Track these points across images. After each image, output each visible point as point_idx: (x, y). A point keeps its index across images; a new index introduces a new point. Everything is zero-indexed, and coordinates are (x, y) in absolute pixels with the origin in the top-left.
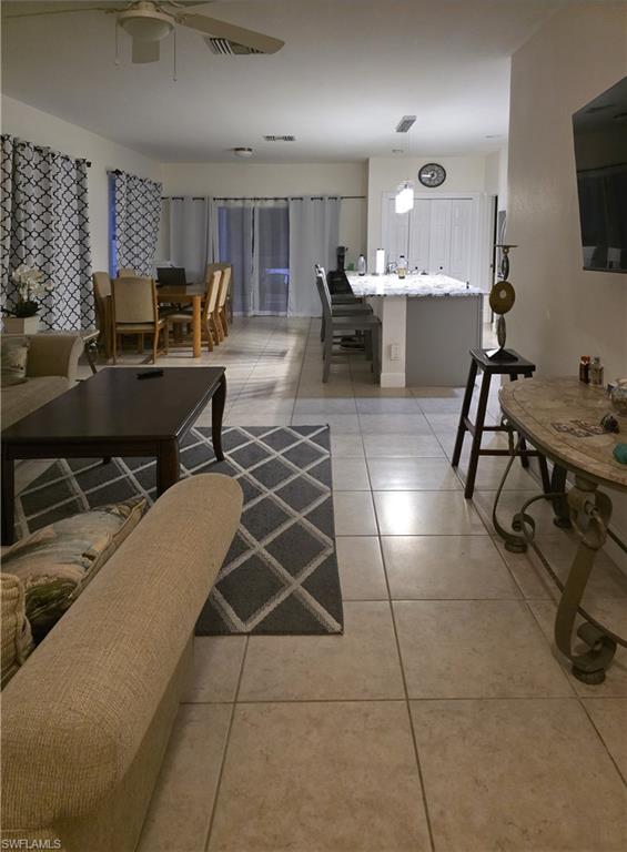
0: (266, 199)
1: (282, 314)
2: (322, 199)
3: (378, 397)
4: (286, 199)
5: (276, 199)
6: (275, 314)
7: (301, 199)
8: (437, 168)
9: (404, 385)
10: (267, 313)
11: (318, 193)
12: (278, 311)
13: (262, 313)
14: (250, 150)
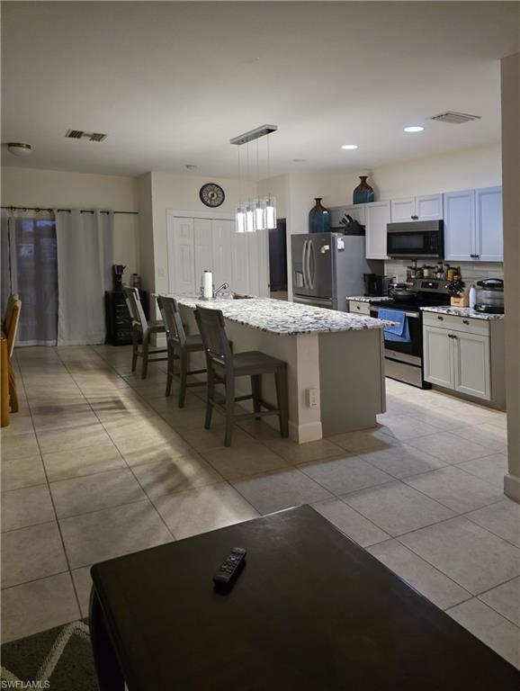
0: (25, 209)
1: (51, 343)
2: (92, 212)
3: (294, 465)
4: (50, 210)
5: (38, 210)
6: (42, 343)
7: (69, 211)
8: (216, 189)
9: (321, 436)
10: (31, 343)
11: (87, 206)
12: (45, 340)
13: (25, 344)
14: (28, 147)
